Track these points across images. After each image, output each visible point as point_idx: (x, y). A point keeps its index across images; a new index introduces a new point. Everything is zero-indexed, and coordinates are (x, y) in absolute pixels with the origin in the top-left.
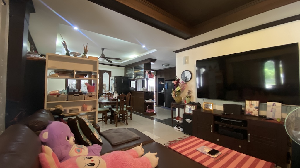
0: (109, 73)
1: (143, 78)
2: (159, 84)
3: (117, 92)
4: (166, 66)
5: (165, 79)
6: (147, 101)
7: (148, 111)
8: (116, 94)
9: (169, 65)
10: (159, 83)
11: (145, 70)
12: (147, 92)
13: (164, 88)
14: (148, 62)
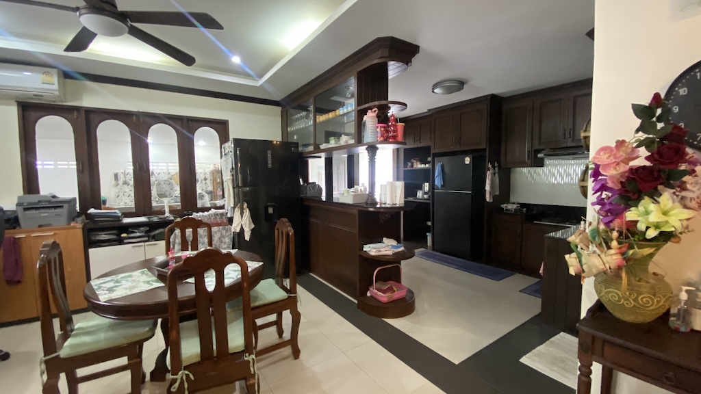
0: (221, 127)
1: (352, 142)
2: (409, 168)
3: (245, 205)
4: (450, 90)
5: (433, 151)
6: (371, 249)
7: (376, 292)
8: (242, 213)
9: (461, 84)
10: (410, 164)
11: (359, 103)
12: (371, 209)
13: (427, 184)
14: (376, 61)
